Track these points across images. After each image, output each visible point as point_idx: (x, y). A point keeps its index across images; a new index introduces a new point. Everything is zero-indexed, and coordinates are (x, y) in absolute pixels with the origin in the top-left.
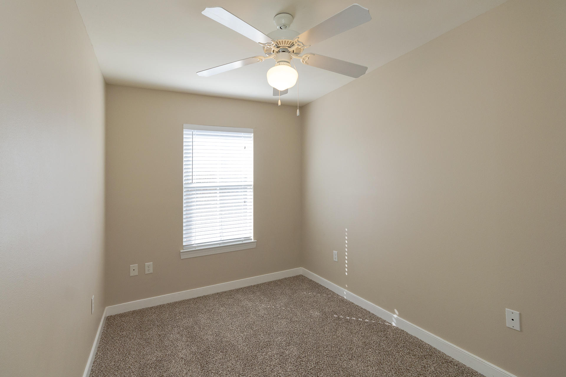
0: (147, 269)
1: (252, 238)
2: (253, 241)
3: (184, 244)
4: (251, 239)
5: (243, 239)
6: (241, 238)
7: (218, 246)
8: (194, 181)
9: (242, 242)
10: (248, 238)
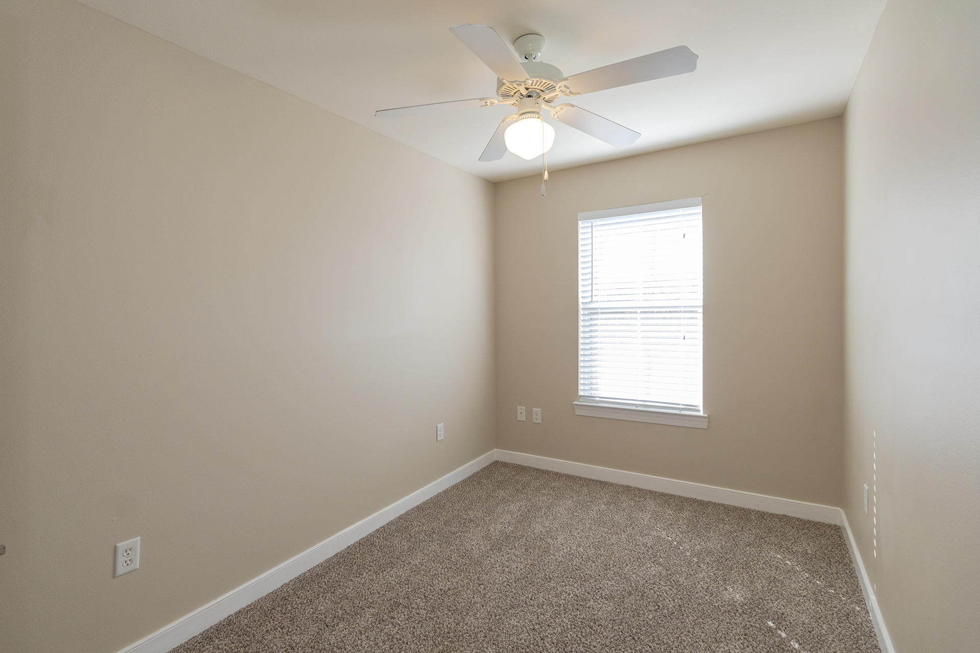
0: (534, 416)
1: (701, 408)
2: (701, 413)
3: (581, 393)
4: (699, 411)
5: (682, 407)
6: (679, 404)
7: (634, 408)
8: (595, 299)
9: (680, 411)
10: (692, 408)
